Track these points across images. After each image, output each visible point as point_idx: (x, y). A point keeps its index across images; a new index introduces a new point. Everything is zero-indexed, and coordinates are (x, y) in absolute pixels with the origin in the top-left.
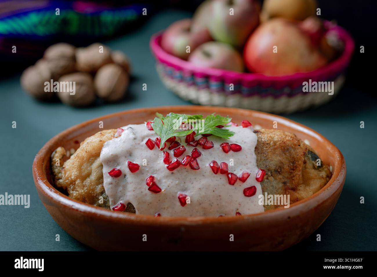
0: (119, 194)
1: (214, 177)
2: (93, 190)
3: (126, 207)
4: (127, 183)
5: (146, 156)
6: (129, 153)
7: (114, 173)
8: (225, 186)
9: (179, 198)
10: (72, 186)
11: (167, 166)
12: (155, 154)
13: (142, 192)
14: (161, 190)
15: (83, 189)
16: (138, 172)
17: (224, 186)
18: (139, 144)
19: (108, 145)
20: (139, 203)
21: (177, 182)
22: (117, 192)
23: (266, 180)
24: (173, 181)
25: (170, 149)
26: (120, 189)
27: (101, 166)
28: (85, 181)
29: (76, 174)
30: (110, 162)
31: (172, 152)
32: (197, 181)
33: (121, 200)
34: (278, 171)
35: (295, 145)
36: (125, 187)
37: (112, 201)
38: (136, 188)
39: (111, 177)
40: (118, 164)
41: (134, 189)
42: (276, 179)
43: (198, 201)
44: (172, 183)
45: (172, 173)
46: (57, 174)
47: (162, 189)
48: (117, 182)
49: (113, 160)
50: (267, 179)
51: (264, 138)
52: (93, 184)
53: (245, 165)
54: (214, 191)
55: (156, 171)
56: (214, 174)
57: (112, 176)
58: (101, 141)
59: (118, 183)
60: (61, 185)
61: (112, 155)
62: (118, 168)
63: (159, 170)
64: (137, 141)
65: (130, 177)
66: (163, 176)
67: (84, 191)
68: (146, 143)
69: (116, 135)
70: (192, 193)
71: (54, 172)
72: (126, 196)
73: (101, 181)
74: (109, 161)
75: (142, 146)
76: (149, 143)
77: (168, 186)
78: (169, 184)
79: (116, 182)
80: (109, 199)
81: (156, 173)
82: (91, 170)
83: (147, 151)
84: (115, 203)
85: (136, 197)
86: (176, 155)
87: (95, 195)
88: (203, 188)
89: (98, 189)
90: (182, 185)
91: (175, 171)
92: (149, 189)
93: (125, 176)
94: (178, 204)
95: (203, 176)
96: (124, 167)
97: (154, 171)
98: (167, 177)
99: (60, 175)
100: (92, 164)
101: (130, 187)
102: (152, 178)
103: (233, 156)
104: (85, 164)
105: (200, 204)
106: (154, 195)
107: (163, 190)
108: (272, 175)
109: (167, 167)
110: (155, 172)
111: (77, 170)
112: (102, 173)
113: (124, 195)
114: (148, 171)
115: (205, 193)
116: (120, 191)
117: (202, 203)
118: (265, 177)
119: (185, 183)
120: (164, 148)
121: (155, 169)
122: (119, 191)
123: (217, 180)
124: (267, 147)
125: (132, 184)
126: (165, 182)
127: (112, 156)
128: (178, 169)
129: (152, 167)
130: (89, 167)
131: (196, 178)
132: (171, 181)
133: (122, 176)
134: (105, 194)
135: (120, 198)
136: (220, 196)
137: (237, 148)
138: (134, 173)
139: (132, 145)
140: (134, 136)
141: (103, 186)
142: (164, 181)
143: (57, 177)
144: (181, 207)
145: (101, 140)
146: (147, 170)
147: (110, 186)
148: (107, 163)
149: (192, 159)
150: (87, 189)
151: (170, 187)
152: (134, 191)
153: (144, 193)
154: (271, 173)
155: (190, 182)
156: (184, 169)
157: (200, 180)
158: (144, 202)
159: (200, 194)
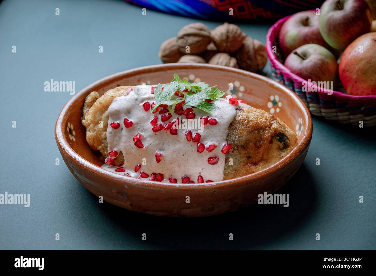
0: (115, 143)
1: (187, 143)
2: (100, 135)
3: (119, 154)
4: (122, 135)
5: (141, 116)
6: (128, 112)
7: (114, 125)
9: (156, 156)
10: (89, 128)
11: (153, 127)
12: (147, 116)
15: (94, 132)
16: (131, 128)
17: (193, 152)
18: (138, 105)
19: (116, 100)
21: (158, 142)
22: (114, 141)
23: (231, 153)
25: (160, 113)
26: (117, 139)
27: (108, 117)
28: (96, 127)
29: (91, 119)
30: (114, 115)
31: (160, 117)
32: (172, 145)
33: (116, 148)
34: (244, 146)
35: (266, 126)
36: (120, 138)
38: (126, 141)
39: (111, 127)
40: (119, 119)
41: (125, 142)
42: (240, 153)
43: (169, 160)
44: (154, 142)
45: (156, 134)
48: (115, 133)
49: (116, 114)
50: (233, 152)
51: (241, 116)
52: (100, 130)
53: (216, 138)
54: (183, 155)
55: (145, 129)
60: (84, 124)
61: (115, 110)
62: (118, 122)
63: (147, 129)
64: (137, 102)
65: (124, 131)
66: (149, 135)
67: (94, 134)
68: (143, 105)
69: (125, 93)
70: (167, 154)
72: (120, 145)
73: (106, 129)
75: (140, 107)
76: (145, 106)
78: (152, 143)
80: (108, 145)
81: (144, 132)
82: (101, 118)
83: (142, 112)
85: (126, 148)
86: (162, 120)
87: (101, 139)
88: (176, 151)
89: (103, 135)
90: (161, 145)
91: (158, 133)
92: (135, 144)
93: (122, 129)
95: (179, 141)
96: (121, 122)
97: (143, 130)
98: (151, 136)
100: (102, 114)
101: (124, 139)
102: (139, 135)
103: (208, 128)
104: (98, 113)
106: (138, 149)
107: (144, 147)
108: (237, 150)
109: (153, 129)
112: (108, 123)
113: (119, 144)
115: (177, 156)
116: (116, 141)
118: (231, 150)
119: (163, 144)
120: (156, 112)
121: (144, 128)
123: (188, 147)
124: (240, 125)
125: (125, 137)
126: (149, 141)
128: (161, 131)
129: (142, 126)
130: (101, 116)
131: (172, 142)
132: (154, 140)
133: (120, 128)
134: (107, 141)
135: (116, 145)
136: (188, 160)
137: (214, 123)
138: (128, 128)
139: (133, 105)
140: (137, 97)
141: (106, 134)
142: (148, 139)
144: (157, 163)
145: (113, 95)
146: (138, 127)
147: (110, 135)
148: (112, 115)
150: (96, 133)
151: (151, 145)
152: (125, 143)
153: (131, 146)
154: (238, 147)
155: (168, 144)
156: (165, 132)
157: (175, 144)
158: (130, 153)
159: (172, 156)
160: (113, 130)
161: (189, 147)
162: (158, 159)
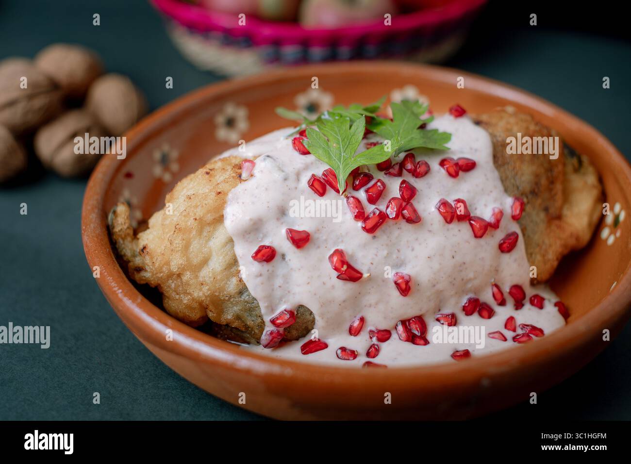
0: (278, 293)
1: (448, 230)
2: (221, 290)
3: (296, 313)
4: (291, 269)
6: (281, 211)
8: (469, 243)
9: (396, 283)
10: (173, 284)
11: (363, 225)
13: (324, 284)
14: (361, 274)
15: (201, 290)
16: (308, 245)
17: (467, 244)
18: (294, 188)
19: (235, 199)
20: (323, 305)
21: (385, 252)
22: (273, 290)
23: (523, 215)
24: (378, 252)
25: (356, 188)
26: (278, 282)
27: (231, 241)
28: (201, 274)
29: (181, 264)
30: (250, 233)
31: (362, 195)
32: (420, 244)
33: (285, 302)
36: (286, 278)
37: (267, 307)
38: (311, 277)
39: (257, 263)
40: (265, 236)
42: (534, 207)
43: (429, 281)
44: (376, 255)
45: (375, 237)
46: (131, 259)
47: (362, 272)
48: (270, 271)
49: (255, 227)
52: (219, 278)
53: (489, 195)
54: (453, 258)
55: (342, 236)
56: (447, 225)
57: (259, 262)
58: (220, 193)
59: (273, 271)
60: (145, 280)
61: (251, 220)
62: (266, 243)
63: (347, 234)
64: (291, 183)
65: (295, 258)
66: (358, 244)
67: (204, 294)
69: (244, 176)
70: (417, 268)
71: (125, 255)
72: (294, 294)
73: (233, 270)
74: (246, 232)
75: (303, 191)
76: (316, 185)
77: (372, 264)
78: (373, 259)
79: (268, 271)
80: (258, 303)
82: (211, 252)
84: (272, 309)
85: (315, 294)
86: (372, 200)
87: (227, 298)
88: (434, 256)
89: (232, 286)
90: (395, 256)
91: (378, 232)
92: (340, 277)
93: (283, 256)
94: (395, 293)
95: (430, 231)
96: (278, 239)
97: (338, 238)
98: (365, 246)
99: (138, 261)
100: (208, 239)
101: (299, 277)
102: (339, 253)
104: (196, 242)
105: (434, 286)
106: (350, 285)
107: (364, 275)
108: (529, 203)
109: (364, 227)
110: (340, 240)
111: (182, 255)
112: (235, 256)
113: (289, 292)
114: (326, 240)
115: (440, 264)
116: (280, 287)
117: (437, 283)
119: (399, 251)
120: (346, 189)
121: (339, 234)
122: (278, 286)
123: (454, 235)
125: (301, 271)
126: (364, 257)
127: (252, 223)
128: (384, 226)
129: (331, 232)
130: (205, 247)
131: (417, 239)
132: (375, 251)
133: (278, 257)
134: (249, 295)
135: (281, 299)
136: (464, 263)
137: (469, 166)
138: (303, 248)
139: (283, 193)
140: (284, 173)
141: (241, 280)
142: (361, 254)
143: (131, 264)
144: (401, 298)
145: (219, 191)
146: (324, 238)
147: (259, 280)
148: (244, 235)
149: (404, 204)
150: (209, 290)
151: (375, 264)
152: (309, 283)
153: (330, 286)
154: (527, 197)
155: (409, 247)
156: (393, 225)
157: (425, 240)
158: (330, 302)
159: (432, 268)
160: (263, 266)
161: (456, 236)
162: (405, 287)
